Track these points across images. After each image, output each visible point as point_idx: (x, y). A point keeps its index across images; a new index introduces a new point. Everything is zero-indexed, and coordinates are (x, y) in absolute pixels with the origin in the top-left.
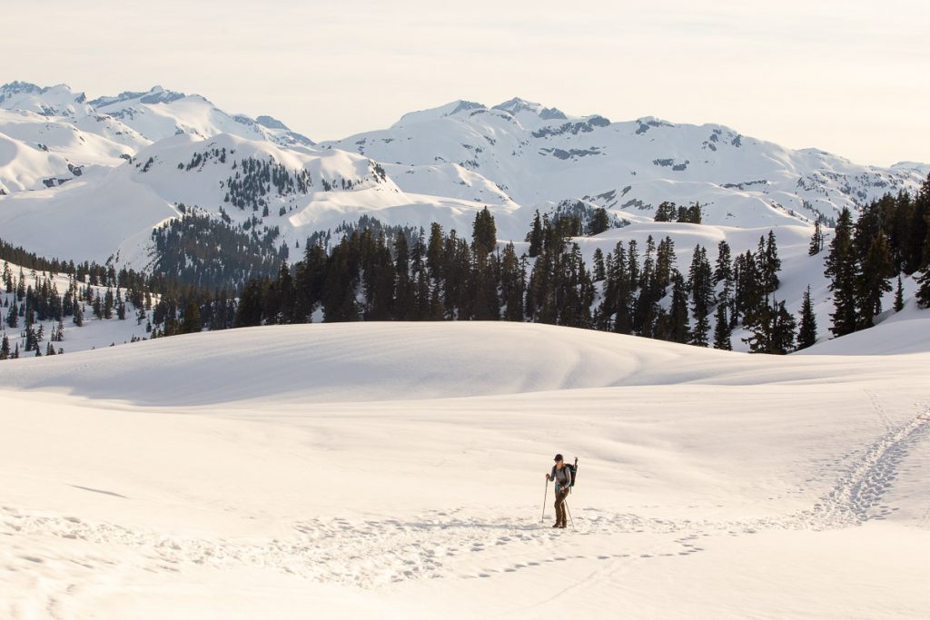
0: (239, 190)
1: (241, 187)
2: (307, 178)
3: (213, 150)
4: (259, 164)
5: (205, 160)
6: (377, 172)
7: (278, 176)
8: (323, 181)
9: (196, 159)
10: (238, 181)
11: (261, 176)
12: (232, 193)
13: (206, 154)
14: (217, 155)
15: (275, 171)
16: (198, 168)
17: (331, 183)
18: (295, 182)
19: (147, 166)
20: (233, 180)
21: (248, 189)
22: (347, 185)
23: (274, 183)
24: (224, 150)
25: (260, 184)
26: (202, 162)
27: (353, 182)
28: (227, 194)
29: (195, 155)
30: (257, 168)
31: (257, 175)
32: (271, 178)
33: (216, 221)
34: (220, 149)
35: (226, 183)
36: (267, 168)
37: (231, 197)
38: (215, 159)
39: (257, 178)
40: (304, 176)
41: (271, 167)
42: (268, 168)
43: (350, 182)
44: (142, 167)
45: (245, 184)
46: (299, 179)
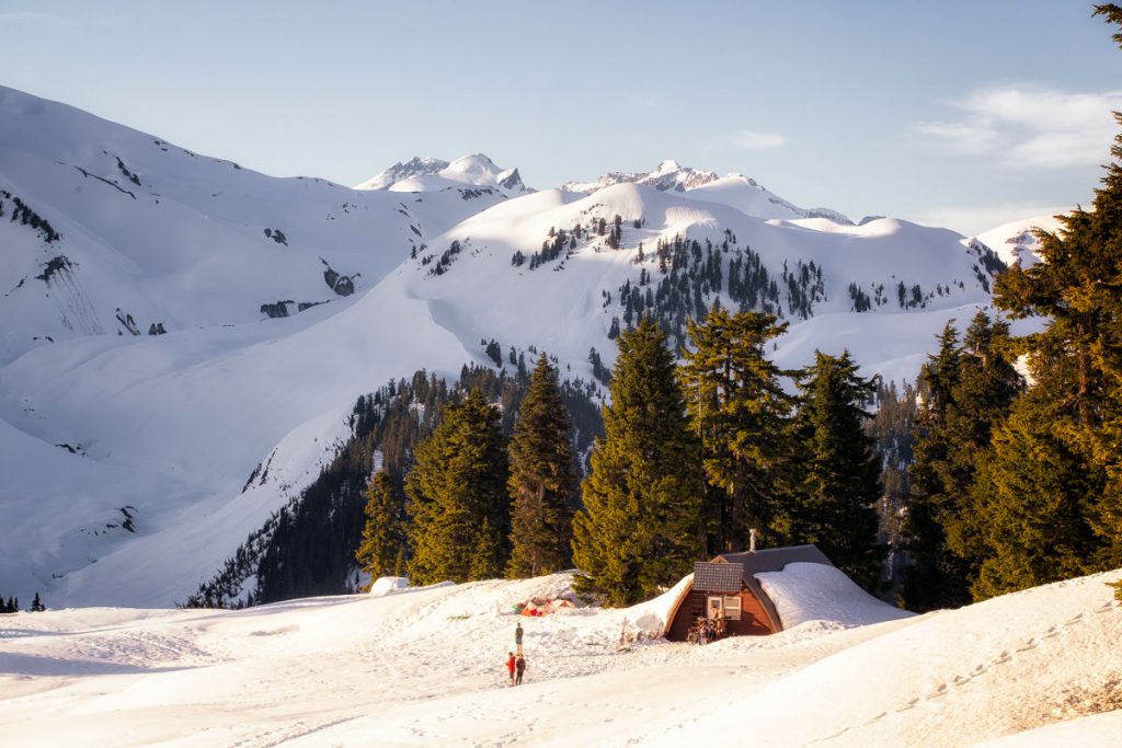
0: (645, 313)
1: (650, 304)
2: (813, 282)
3: (594, 221)
4: (696, 248)
5: (574, 245)
6: (989, 270)
7: (742, 277)
8: (853, 289)
9: (552, 241)
10: (643, 291)
11: (702, 278)
12: (628, 318)
13: (578, 231)
14: (602, 232)
15: (735, 266)
16: (556, 263)
17: (870, 293)
18: (783, 290)
19: (445, 260)
20: (632, 287)
21: (667, 308)
22: (909, 297)
23: (731, 294)
24: (618, 220)
25: (698, 296)
26: (566, 249)
27: (925, 291)
28: (615, 321)
29: (552, 233)
30: (691, 261)
31: (692, 275)
32: (725, 283)
33: (577, 383)
34: (610, 219)
35: (616, 295)
36: (715, 260)
37: (623, 326)
38: (599, 240)
39: (690, 281)
40: (805, 277)
41: (727, 257)
42: (718, 260)
43: (917, 292)
44: (433, 265)
45: (660, 296)
46: (792, 285)
